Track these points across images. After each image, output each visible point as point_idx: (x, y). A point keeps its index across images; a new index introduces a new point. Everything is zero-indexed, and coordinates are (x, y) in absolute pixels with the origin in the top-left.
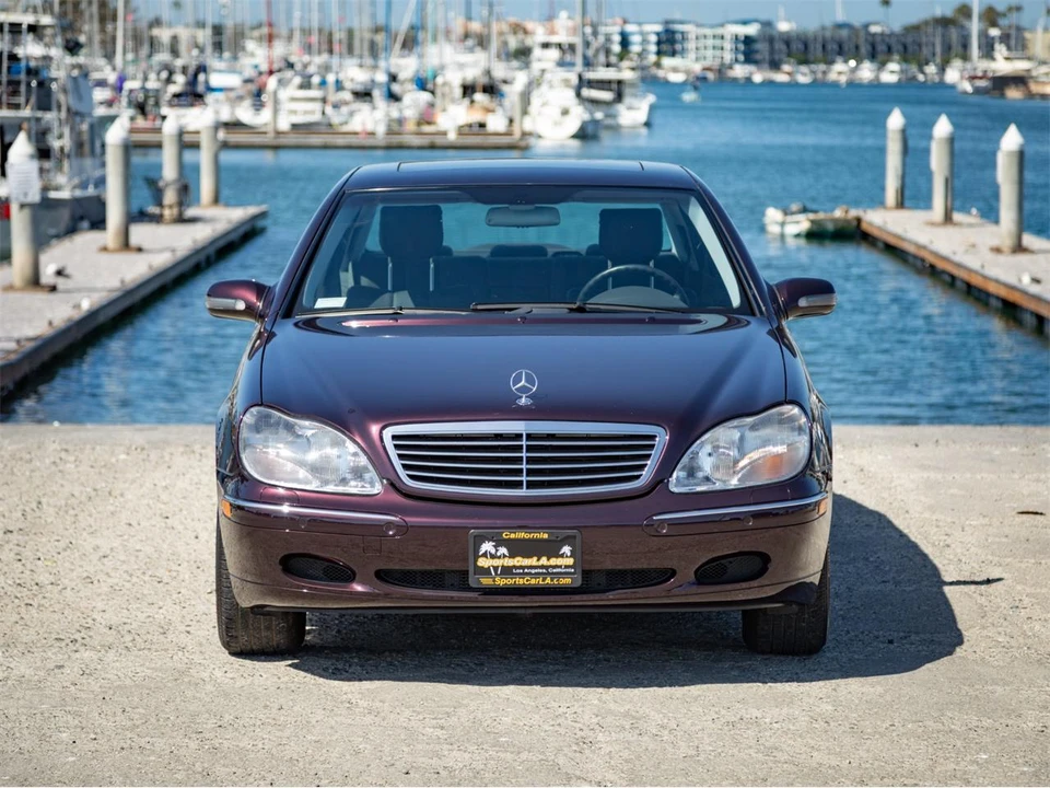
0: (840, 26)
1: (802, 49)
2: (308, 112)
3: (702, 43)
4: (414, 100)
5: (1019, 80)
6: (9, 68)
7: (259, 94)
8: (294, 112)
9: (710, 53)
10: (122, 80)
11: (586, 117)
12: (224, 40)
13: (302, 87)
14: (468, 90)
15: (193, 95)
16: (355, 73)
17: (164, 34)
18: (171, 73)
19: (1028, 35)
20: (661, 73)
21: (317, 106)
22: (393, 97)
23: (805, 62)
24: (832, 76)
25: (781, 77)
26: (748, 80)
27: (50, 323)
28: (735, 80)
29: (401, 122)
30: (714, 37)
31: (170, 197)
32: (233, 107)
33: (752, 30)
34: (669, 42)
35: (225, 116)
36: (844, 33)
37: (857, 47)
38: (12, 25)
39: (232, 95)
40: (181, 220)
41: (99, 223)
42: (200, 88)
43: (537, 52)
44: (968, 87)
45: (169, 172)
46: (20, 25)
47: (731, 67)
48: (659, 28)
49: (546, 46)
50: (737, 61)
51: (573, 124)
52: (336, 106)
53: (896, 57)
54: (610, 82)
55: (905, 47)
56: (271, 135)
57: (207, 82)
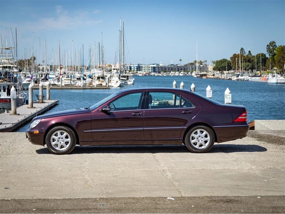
0: (172, 65)
1: (164, 69)
2: (68, 82)
3: (145, 68)
4: (88, 80)
5: (205, 75)
6: (8, 75)
7: (59, 79)
8: (65, 82)
9: (147, 70)
10: (32, 76)
11: (121, 83)
12: (52, 68)
13: (67, 77)
14: (98, 78)
15: (46, 79)
16: (77, 75)
17: (41, 67)
18: (42, 75)
19: (208, 66)
20: (137, 74)
21: (70, 81)
22: (84, 79)
23: (165, 72)
24: (170, 74)
25: (161, 75)
26: (154, 75)
27: (18, 120)
28: (152, 75)
29: (86, 84)
30: (148, 67)
31: (40, 98)
32: (53, 81)
33: (155, 66)
34: (139, 68)
35: (52, 83)
36: (173, 66)
37: (175, 69)
38: (9, 67)
39: (54, 79)
40: (43, 102)
41: (27, 103)
42: (48, 78)
43: (113, 70)
44: (195, 76)
45: (40, 94)
46: (11, 67)
47: (151, 73)
48: (137, 65)
49: (114, 69)
50: (152, 72)
51: (118, 84)
52: (73, 81)
53: (183, 71)
54: (126, 76)
55: (184, 69)
56: (61, 87)
57: (49, 76)
